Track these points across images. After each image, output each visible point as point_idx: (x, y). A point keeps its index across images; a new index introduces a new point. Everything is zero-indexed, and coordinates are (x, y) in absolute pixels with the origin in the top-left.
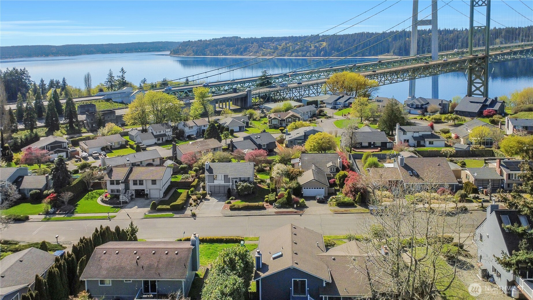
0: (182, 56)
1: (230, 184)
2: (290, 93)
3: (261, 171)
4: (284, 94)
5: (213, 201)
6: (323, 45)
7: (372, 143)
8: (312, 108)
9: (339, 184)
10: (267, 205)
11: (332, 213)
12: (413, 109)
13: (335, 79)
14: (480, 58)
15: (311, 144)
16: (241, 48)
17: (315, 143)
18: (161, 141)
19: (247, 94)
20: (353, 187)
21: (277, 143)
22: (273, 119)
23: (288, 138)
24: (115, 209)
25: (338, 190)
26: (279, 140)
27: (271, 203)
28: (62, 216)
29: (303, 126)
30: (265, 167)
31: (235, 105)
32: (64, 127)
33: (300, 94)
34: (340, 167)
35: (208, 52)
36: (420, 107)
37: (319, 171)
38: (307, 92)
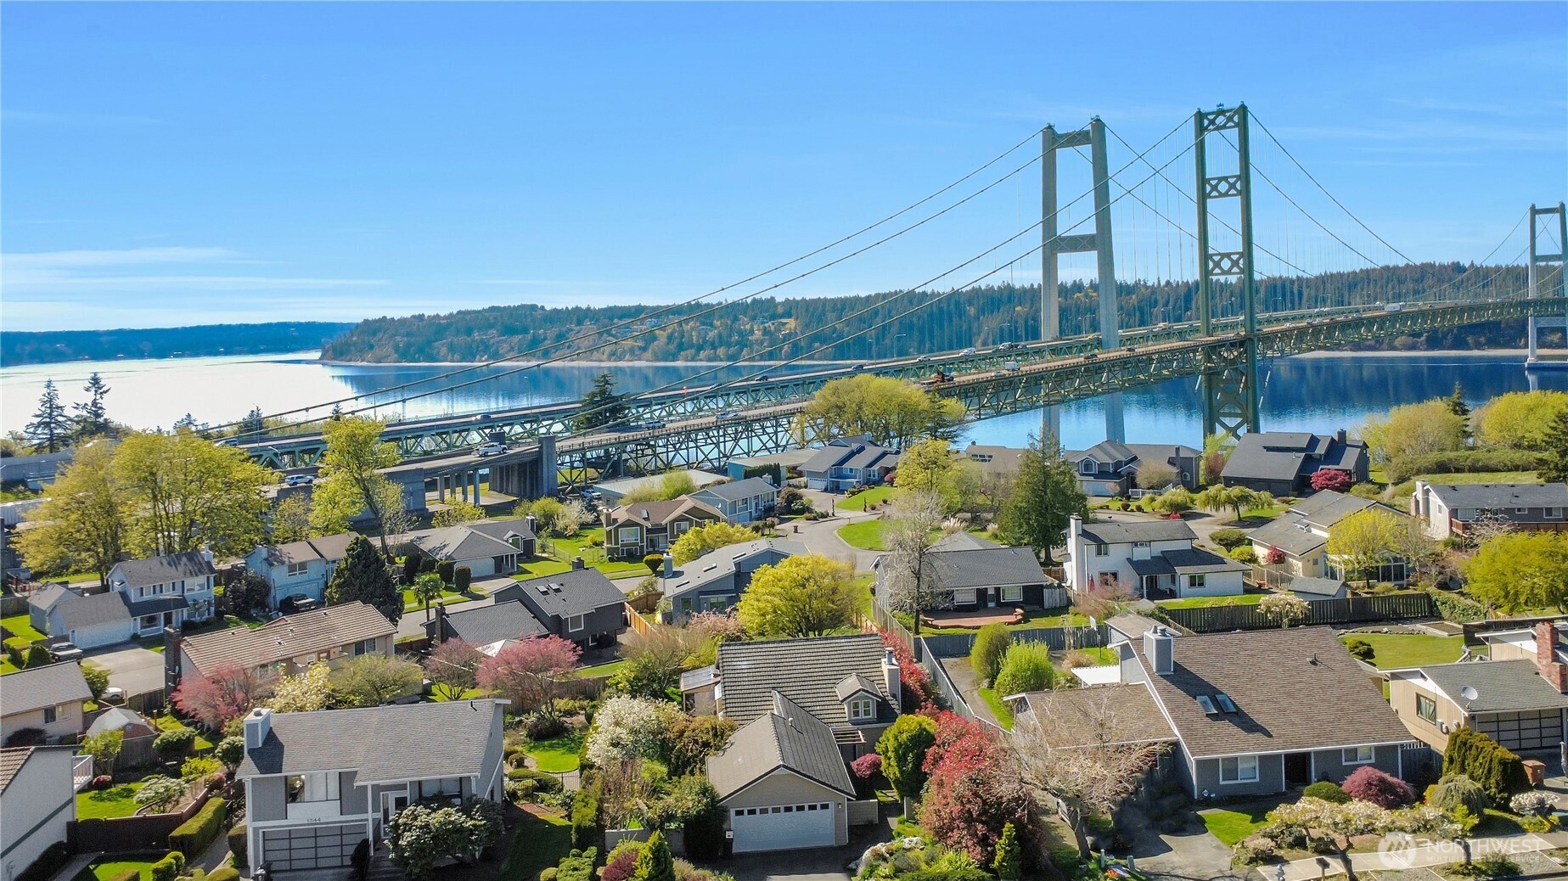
0: (360, 364)
2: (687, 448)
3: (550, 733)
4: (667, 452)
6: (788, 326)
7: (991, 592)
8: (763, 485)
9: (897, 781)
12: (1092, 478)
13: (833, 399)
14: (1233, 345)
15: (761, 605)
16: (545, 339)
17: (777, 601)
19: (540, 453)
21: (630, 611)
22: (622, 525)
23: (670, 588)
26: (640, 598)
29: (728, 540)
30: (569, 713)
31: (500, 492)
33: (720, 452)
34: (894, 696)
35: (444, 350)
36: (1111, 470)
37: (800, 720)
38: (743, 443)
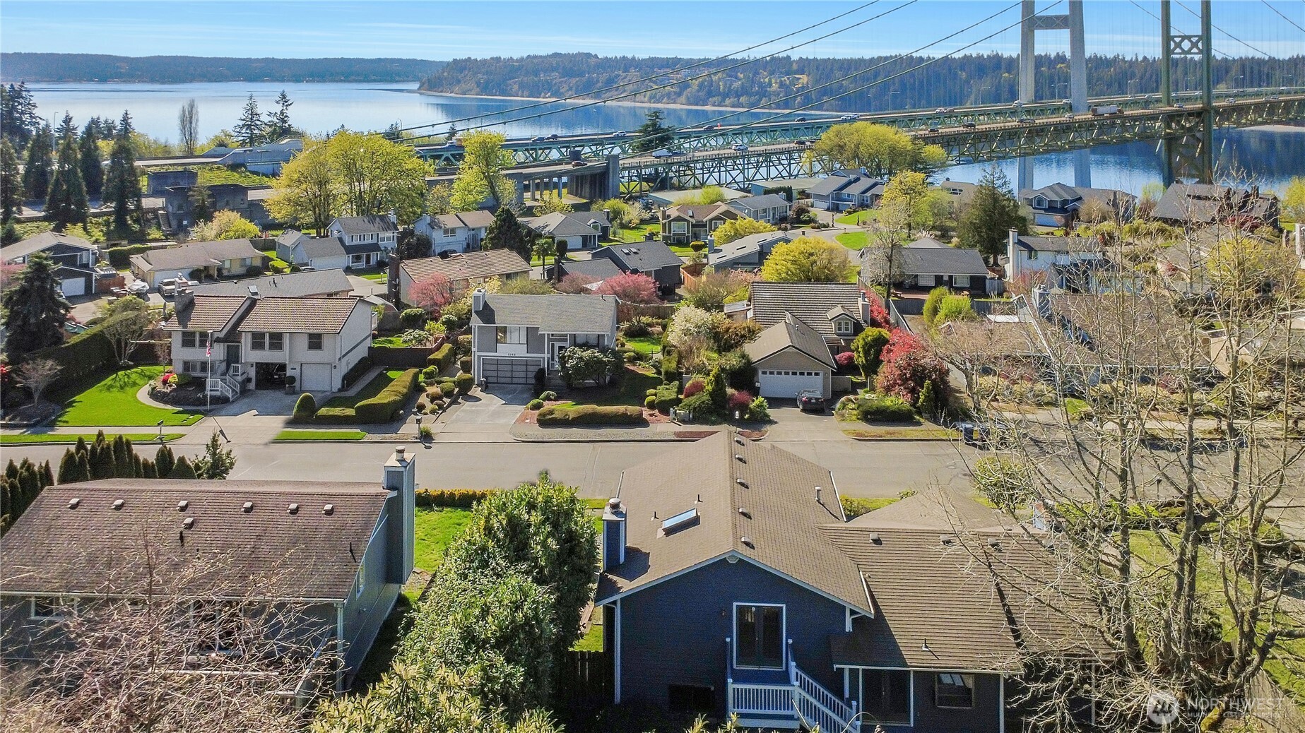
1: (542, 355)
2: (719, 172)
3: (638, 333)
4: (703, 174)
5: (491, 402)
6: (801, 81)
7: (946, 278)
8: (779, 200)
9: (863, 366)
10: (651, 415)
11: (849, 438)
13: (837, 140)
15: (779, 267)
16: (598, 81)
18: (362, 264)
19: (607, 167)
20: (909, 365)
21: (683, 274)
22: (673, 220)
23: (712, 260)
24: (185, 416)
25: (863, 385)
26: (690, 267)
27: (664, 407)
28: (17, 432)
29: (754, 231)
30: (650, 325)
31: (576, 196)
32: (99, 224)
34: (865, 321)
35: (516, 87)
36: (1059, 206)
37: (802, 327)
